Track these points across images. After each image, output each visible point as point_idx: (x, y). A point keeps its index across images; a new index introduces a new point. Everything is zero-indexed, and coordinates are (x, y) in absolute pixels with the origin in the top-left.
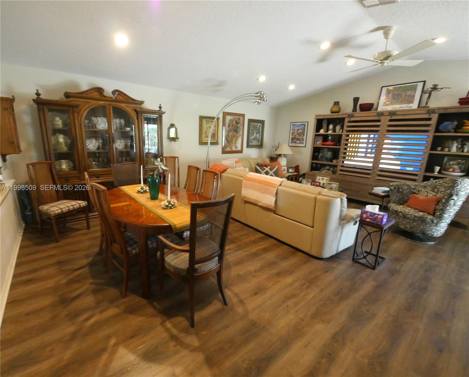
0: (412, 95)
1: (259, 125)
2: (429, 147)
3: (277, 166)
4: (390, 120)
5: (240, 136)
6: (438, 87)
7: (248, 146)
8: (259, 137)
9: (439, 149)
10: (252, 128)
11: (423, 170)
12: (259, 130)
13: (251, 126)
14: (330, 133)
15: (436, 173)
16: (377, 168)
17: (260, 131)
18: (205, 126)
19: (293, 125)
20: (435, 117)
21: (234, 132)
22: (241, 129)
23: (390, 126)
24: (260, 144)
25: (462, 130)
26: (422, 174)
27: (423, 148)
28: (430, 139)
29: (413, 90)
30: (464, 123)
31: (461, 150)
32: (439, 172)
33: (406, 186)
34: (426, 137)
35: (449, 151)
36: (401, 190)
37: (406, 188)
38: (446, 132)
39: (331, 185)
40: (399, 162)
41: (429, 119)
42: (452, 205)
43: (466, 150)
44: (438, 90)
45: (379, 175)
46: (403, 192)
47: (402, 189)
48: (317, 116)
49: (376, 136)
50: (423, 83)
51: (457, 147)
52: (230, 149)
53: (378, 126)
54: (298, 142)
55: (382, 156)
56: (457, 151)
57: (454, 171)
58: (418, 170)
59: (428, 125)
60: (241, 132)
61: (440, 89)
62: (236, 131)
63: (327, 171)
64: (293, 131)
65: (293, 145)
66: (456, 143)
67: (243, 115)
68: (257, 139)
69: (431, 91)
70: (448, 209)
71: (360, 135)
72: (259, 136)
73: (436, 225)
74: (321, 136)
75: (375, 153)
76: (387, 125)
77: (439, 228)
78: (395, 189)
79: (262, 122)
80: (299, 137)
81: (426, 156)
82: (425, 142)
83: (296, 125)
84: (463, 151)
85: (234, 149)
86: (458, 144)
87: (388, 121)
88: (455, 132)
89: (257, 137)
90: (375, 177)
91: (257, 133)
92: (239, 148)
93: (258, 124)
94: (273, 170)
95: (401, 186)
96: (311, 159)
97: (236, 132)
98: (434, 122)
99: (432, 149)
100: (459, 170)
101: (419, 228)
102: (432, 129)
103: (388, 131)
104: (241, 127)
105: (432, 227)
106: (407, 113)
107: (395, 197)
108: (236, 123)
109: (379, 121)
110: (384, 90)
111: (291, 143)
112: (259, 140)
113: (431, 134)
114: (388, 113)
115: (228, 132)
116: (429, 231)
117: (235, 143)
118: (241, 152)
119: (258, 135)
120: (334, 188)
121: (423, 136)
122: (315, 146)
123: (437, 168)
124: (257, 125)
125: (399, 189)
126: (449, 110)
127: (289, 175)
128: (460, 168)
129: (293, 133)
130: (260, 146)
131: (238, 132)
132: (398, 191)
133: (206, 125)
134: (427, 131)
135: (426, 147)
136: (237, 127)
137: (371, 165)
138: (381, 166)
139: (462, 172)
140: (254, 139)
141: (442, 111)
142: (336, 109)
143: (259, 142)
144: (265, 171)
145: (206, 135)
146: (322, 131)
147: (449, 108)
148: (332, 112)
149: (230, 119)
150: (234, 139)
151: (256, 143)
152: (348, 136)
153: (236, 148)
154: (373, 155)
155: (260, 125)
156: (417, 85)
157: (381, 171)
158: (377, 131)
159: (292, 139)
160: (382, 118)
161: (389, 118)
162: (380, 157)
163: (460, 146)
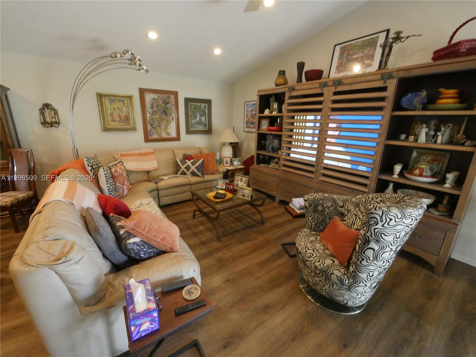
0: (371, 54)
1: (203, 105)
2: (385, 134)
3: (203, 159)
4: (335, 93)
5: (173, 119)
6: (401, 35)
7: (188, 132)
8: (206, 121)
9: (403, 137)
10: (193, 110)
11: (376, 171)
12: (203, 112)
13: (191, 107)
14: (274, 114)
15: (396, 176)
16: (321, 164)
17: (205, 114)
18: (109, 106)
19: (247, 105)
20: (392, 85)
21: (162, 114)
22: (174, 111)
23: (334, 102)
24: (207, 129)
25: (435, 105)
26: (374, 177)
27: (376, 136)
28: (386, 122)
29: (373, 46)
30: (441, 93)
31: (433, 140)
32: (401, 174)
33: (329, 201)
34: (380, 118)
35: (416, 140)
36: (320, 208)
37: (329, 204)
38: (412, 110)
39: (244, 191)
40: (348, 158)
41: (384, 89)
42: (371, 259)
43: (439, 140)
44: (402, 40)
45: (324, 175)
46: (323, 211)
47: (323, 206)
48: (259, 91)
49: (319, 118)
50: (385, 33)
51: (427, 134)
52: (158, 135)
53: (320, 103)
54: (252, 126)
55: (327, 147)
56: (427, 140)
57: (421, 175)
58: (369, 170)
59: (382, 99)
60: (174, 115)
61: (405, 39)
62: (165, 112)
63: (275, 165)
64: (247, 112)
65: (248, 130)
66: (426, 127)
67: (176, 94)
68: (202, 123)
69: (392, 43)
70: (365, 266)
71: (306, 116)
72: (206, 119)
73: (349, 289)
74: (267, 118)
75: (318, 142)
76: (331, 100)
77: (355, 295)
78: (310, 206)
79: (208, 102)
80: (252, 120)
81: (381, 149)
82: (378, 127)
83: (249, 105)
84: (436, 142)
85: (164, 135)
86: (430, 130)
87: (332, 94)
88: (424, 108)
89: (202, 121)
90: (319, 177)
91: (201, 116)
92: (174, 135)
93: (201, 104)
94: (195, 164)
95: (321, 202)
96: (256, 149)
97: (166, 114)
98: (390, 93)
99: (389, 137)
100: (429, 173)
101: (324, 288)
102: (388, 104)
103: (333, 110)
104: (174, 108)
105: (341, 291)
106: (357, 80)
107: (310, 220)
108: (163, 103)
109: (321, 95)
110: (338, 48)
111: (246, 128)
112: (206, 124)
113: (387, 113)
114: (332, 82)
115: (152, 114)
116: (340, 296)
117: (166, 128)
118: (178, 139)
119: (203, 118)
120: (247, 196)
121: (376, 117)
122: (260, 132)
123: (398, 168)
124: (201, 106)
125: (316, 206)
126: (413, 70)
127: (228, 170)
128: (431, 169)
129: (247, 116)
130: (208, 131)
131: (168, 114)
132: (315, 210)
133: (111, 105)
134: (380, 109)
135: (380, 135)
136: (167, 108)
137: (314, 159)
138: (326, 161)
139: (432, 176)
140: (198, 123)
141: (402, 75)
142: (281, 81)
143: (206, 127)
144: (186, 165)
145: (113, 118)
146: (267, 112)
147: (415, 68)
148: (277, 85)
149: (153, 98)
150: (163, 123)
151: (201, 128)
152: (293, 117)
153: (168, 134)
154: (315, 146)
155: (205, 106)
156: (378, 37)
157: (325, 168)
158: (319, 110)
159: (247, 123)
160: (326, 91)
161: (333, 89)
162: (324, 148)
163: (432, 133)
